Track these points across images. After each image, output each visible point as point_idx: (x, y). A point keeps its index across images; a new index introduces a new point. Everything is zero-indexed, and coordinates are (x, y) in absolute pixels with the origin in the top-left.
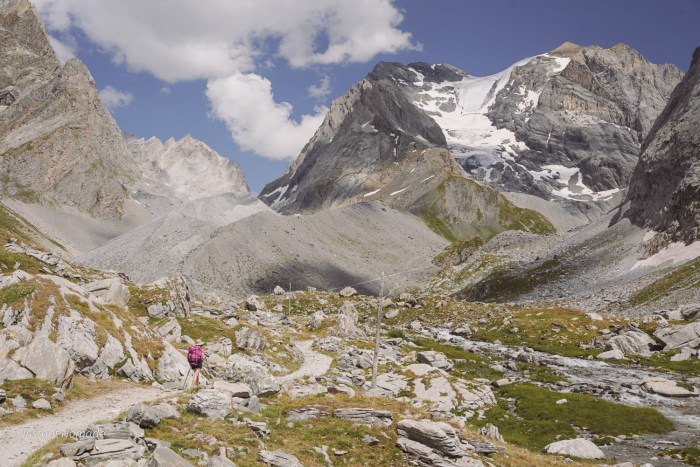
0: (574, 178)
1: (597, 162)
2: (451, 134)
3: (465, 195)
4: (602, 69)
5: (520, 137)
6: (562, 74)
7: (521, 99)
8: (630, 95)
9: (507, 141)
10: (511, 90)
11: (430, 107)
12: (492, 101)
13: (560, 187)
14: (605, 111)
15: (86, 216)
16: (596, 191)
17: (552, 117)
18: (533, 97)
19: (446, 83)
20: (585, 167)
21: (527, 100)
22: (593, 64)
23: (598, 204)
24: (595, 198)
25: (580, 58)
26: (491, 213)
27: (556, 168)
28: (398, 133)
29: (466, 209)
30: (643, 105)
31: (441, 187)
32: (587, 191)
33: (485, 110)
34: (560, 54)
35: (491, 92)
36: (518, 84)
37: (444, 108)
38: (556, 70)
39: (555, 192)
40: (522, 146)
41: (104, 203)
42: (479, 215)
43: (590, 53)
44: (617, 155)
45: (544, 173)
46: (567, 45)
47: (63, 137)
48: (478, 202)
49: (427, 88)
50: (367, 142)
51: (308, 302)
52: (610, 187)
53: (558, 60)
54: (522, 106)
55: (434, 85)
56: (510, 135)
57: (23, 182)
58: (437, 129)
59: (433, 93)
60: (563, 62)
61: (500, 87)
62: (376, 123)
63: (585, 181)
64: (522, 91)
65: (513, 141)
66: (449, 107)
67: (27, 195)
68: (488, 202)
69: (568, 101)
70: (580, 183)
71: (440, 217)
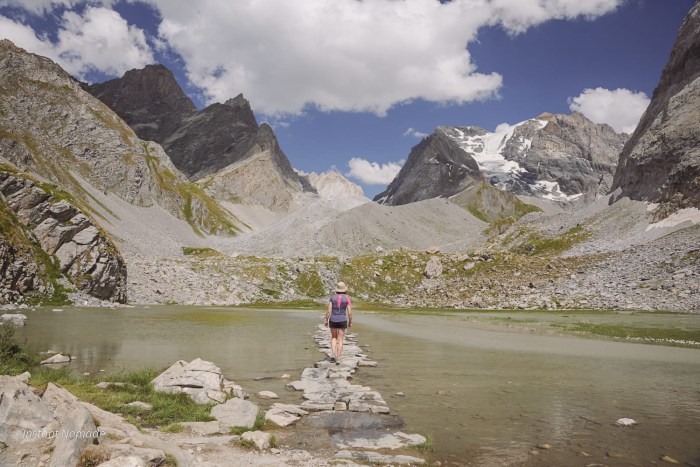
0: (555, 188)
1: (569, 178)
2: (481, 165)
3: (493, 197)
4: (567, 125)
5: (521, 165)
6: (544, 129)
7: (521, 144)
8: (584, 140)
9: (514, 168)
10: (515, 138)
11: (469, 150)
12: (504, 146)
13: (547, 193)
14: (570, 150)
15: (267, 210)
16: (568, 195)
17: (540, 154)
18: (528, 143)
19: (477, 137)
20: (561, 182)
21: (525, 145)
22: (562, 123)
23: (570, 202)
24: (568, 199)
25: (554, 120)
26: (509, 207)
27: (543, 183)
28: (451, 163)
29: (495, 205)
30: (592, 145)
31: (479, 193)
32: (563, 195)
33: (500, 151)
34: (542, 119)
35: (503, 141)
36: (518, 136)
37: (476, 150)
38: (540, 127)
39: (544, 196)
40: (523, 170)
41: (278, 203)
42: (503, 209)
43: (560, 117)
44: (579, 175)
45: (537, 186)
46: (545, 114)
47: (255, 166)
48: (502, 201)
49: (466, 140)
50: (433, 168)
51: (402, 257)
52: (577, 193)
53: (541, 122)
54: (521, 148)
55: (470, 138)
56: (516, 165)
57: (233, 192)
58: (474, 161)
59: (469, 142)
60: (544, 123)
61: (508, 138)
62: (438, 158)
63: (562, 189)
64: (521, 140)
65: (518, 168)
66: (479, 150)
67: (235, 199)
68: (508, 201)
69: (548, 144)
70: (558, 191)
71: (479, 210)
